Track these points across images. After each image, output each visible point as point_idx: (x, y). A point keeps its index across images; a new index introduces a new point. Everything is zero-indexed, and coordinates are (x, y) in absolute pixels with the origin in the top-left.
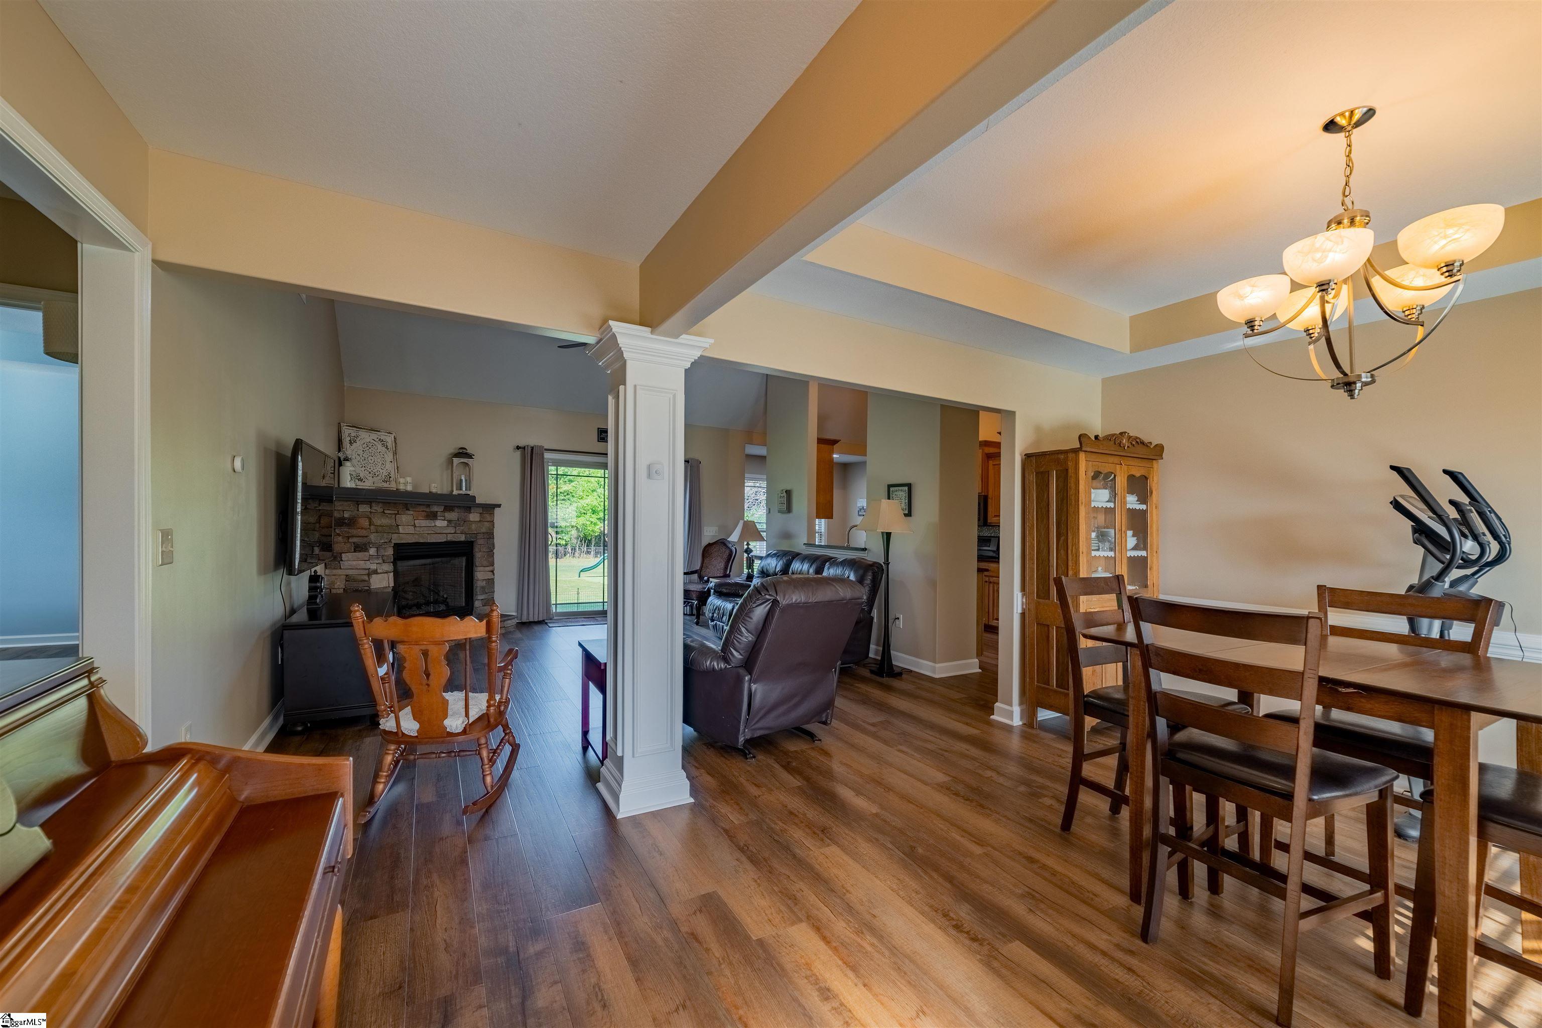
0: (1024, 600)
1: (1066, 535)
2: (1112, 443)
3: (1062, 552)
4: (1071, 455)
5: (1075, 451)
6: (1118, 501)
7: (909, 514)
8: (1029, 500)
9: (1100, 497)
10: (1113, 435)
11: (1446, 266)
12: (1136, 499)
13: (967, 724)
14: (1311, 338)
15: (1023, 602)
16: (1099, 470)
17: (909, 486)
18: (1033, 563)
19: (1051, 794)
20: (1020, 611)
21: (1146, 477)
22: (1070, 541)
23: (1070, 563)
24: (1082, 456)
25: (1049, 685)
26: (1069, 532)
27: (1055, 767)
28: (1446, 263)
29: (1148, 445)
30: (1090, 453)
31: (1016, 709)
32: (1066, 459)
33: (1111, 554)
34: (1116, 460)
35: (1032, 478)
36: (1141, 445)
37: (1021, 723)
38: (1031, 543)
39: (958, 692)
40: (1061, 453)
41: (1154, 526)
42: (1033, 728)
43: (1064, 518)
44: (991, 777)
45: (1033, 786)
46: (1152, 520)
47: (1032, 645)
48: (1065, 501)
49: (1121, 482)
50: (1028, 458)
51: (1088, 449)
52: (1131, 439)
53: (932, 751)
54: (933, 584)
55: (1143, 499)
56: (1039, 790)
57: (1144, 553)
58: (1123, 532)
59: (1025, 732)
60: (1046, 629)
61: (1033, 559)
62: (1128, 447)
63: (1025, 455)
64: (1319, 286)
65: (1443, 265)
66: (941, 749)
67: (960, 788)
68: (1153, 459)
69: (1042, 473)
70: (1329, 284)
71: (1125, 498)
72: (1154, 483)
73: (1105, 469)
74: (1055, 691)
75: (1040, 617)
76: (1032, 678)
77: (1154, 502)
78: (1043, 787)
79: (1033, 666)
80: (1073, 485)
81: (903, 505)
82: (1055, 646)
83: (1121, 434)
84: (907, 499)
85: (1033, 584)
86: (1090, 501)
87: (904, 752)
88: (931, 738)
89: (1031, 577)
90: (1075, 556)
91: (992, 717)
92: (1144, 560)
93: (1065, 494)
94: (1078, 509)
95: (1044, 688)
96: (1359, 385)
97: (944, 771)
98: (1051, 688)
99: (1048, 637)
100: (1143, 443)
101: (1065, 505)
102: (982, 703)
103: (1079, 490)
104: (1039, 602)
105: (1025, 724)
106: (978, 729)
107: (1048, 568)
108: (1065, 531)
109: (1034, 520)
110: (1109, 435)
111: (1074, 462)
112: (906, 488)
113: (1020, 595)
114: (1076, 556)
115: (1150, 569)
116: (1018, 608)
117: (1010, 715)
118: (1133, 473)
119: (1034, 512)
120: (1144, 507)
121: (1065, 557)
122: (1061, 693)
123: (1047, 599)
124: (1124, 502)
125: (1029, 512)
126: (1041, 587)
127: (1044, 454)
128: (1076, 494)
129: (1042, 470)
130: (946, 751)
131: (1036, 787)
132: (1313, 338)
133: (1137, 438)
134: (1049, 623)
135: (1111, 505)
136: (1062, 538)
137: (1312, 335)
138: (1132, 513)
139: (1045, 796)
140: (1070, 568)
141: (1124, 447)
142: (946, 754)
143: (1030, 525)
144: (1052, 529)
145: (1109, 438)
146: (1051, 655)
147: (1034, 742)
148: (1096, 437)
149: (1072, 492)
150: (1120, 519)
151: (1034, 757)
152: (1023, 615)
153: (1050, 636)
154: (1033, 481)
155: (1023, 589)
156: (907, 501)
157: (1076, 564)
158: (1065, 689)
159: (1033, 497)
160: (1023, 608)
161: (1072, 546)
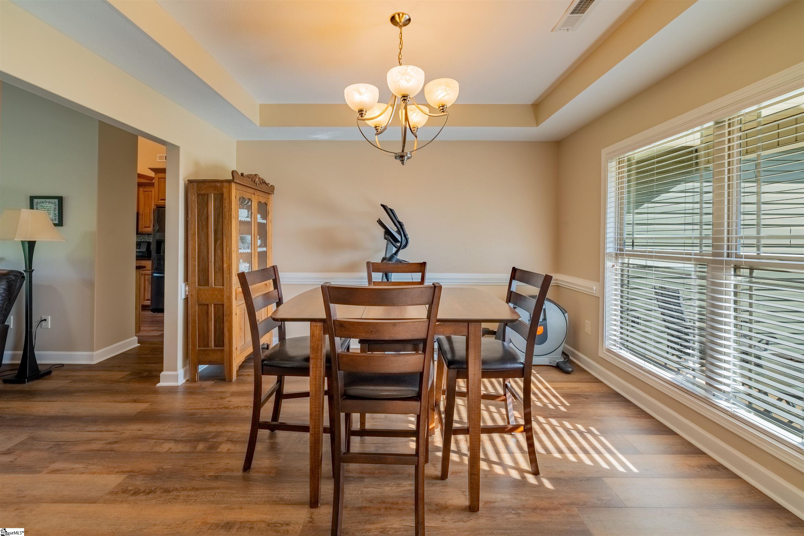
0: (187, 289)
1: (221, 239)
2: (251, 179)
3: (219, 252)
4: (225, 184)
5: (229, 182)
6: (253, 217)
7: (60, 223)
8: (191, 213)
9: (243, 214)
10: (252, 175)
11: (442, 106)
12: (260, 217)
13: (135, 401)
14: (377, 131)
15: (185, 290)
16: (243, 196)
17: (60, 199)
18: (195, 261)
19: (225, 439)
20: (183, 297)
21: (266, 204)
22: (225, 244)
23: (225, 259)
24: (233, 185)
25: (208, 347)
26: (224, 237)
27: (220, 410)
28: (442, 105)
29: (268, 184)
30: (238, 184)
31: (181, 372)
32: (222, 187)
33: (249, 251)
34: (252, 191)
35: (193, 198)
36: (264, 184)
37: (184, 381)
38: (194, 246)
39: (121, 371)
40: (218, 182)
41: (270, 232)
42: (196, 381)
43: (220, 228)
44: (170, 449)
45: (209, 439)
46: (269, 229)
47: (194, 321)
48: (221, 215)
49: (255, 205)
50: (190, 183)
51: (238, 182)
52: (260, 180)
53: (98, 451)
54: (90, 284)
55: (265, 216)
56: (215, 440)
57: (264, 249)
58: (255, 237)
59: (189, 388)
60: (206, 307)
61: (195, 258)
62: (259, 184)
63: (188, 181)
64: (403, 97)
65: (441, 106)
66: (110, 443)
67: (139, 482)
68: (269, 194)
69: (202, 195)
70: (407, 96)
71: (256, 216)
72: (270, 208)
73: (247, 196)
74: (213, 350)
75: (201, 299)
76: (194, 346)
77: (270, 219)
78: (218, 434)
79: (195, 335)
80: (227, 204)
81: (52, 216)
82: (213, 318)
83: (255, 175)
84: (57, 210)
85: (195, 276)
86: (238, 217)
87: (59, 470)
88: (95, 435)
89: (194, 271)
90: (228, 253)
91: (158, 385)
92: (265, 253)
93: (221, 211)
94: (231, 221)
95: (205, 350)
96: (406, 158)
97: (117, 470)
98: (210, 348)
99: (207, 313)
100: (265, 183)
101: (221, 219)
102: (146, 374)
103: (231, 208)
104: (200, 289)
105: (188, 380)
106: (147, 402)
107: (207, 263)
108: (221, 237)
109: (195, 229)
110: (249, 175)
111: (228, 190)
112: (56, 201)
113: (183, 285)
114: (230, 254)
115: (268, 258)
116: (181, 295)
117: (176, 378)
118: (261, 200)
119: (195, 223)
120: (264, 221)
121: (221, 255)
122: (218, 350)
123: (206, 286)
124: (255, 218)
125: (191, 223)
126: (202, 278)
127: (204, 181)
128: (229, 212)
129: (202, 192)
130: (116, 442)
131: (212, 438)
132: (378, 132)
133: (263, 179)
134: (208, 303)
135: (249, 219)
136: (219, 242)
137: (378, 130)
138: (259, 224)
139: (221, 443)
140: (225, 262)
141: (257, 184)
142: (115, 446)
143: (192, 233)
144: (211, 236)
145: (249, 176)
146: (210, 325)
147: (199, 394)
148: (242, 174)
149: (226, 210)
150: (254, 229)
151: (203, 409)
152: (186, 300)
153: (210, 312)
154: (195, 200)
155: (186, 280)
156: (57, 212)
157: (229, 259)
158: (221, 347)
159: (195, 212)
160: (185, 295)
161: (227, 247)
